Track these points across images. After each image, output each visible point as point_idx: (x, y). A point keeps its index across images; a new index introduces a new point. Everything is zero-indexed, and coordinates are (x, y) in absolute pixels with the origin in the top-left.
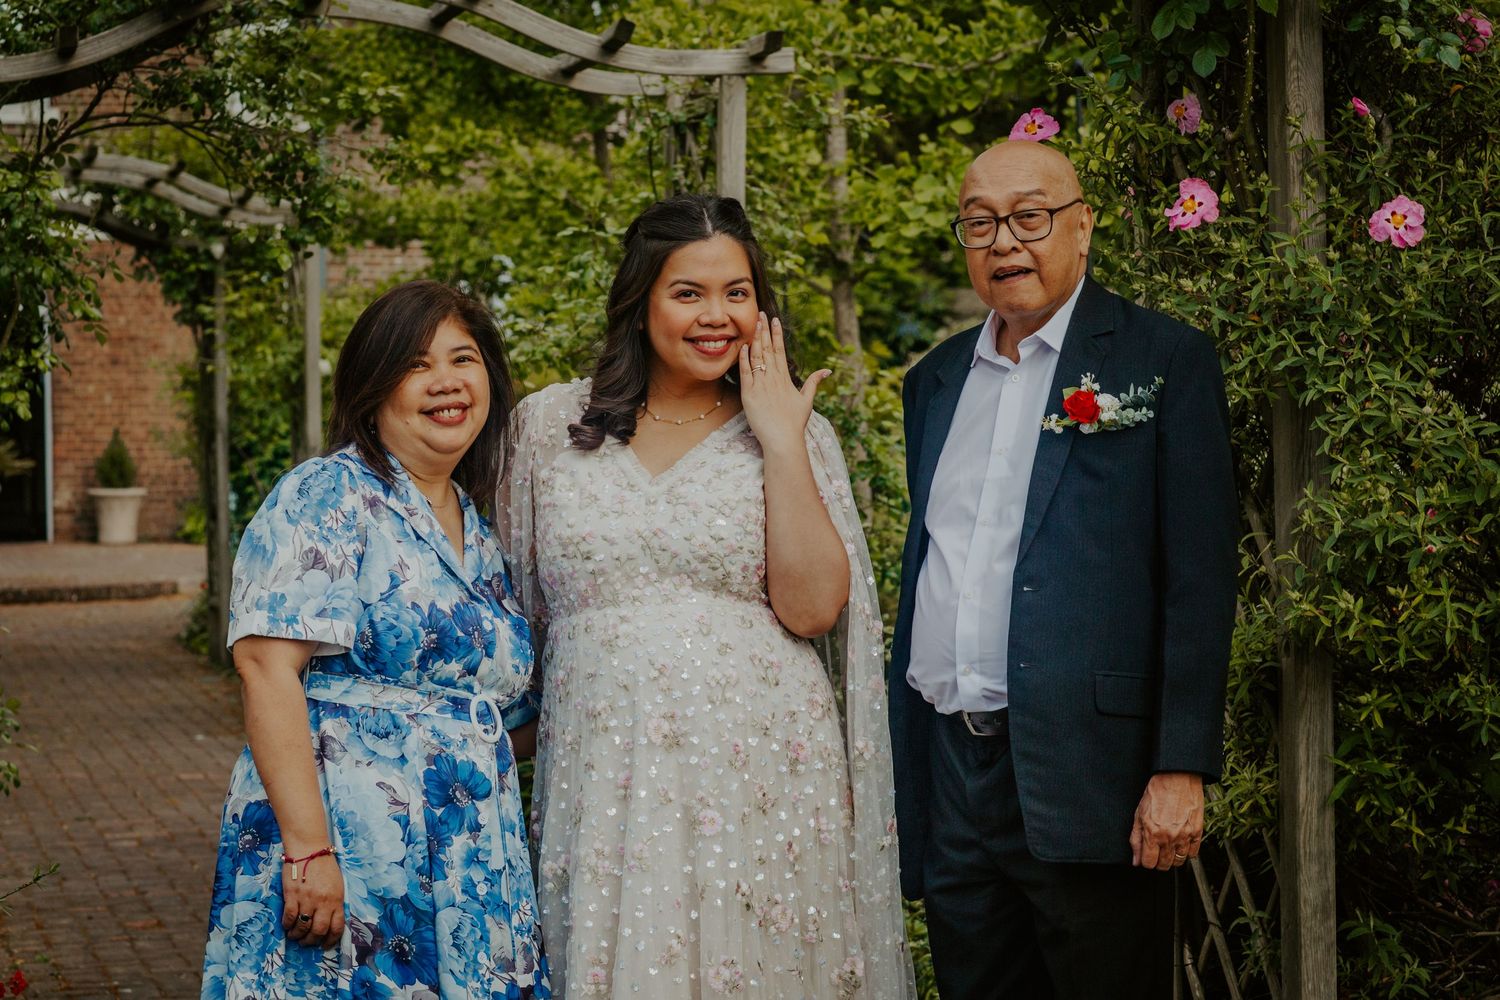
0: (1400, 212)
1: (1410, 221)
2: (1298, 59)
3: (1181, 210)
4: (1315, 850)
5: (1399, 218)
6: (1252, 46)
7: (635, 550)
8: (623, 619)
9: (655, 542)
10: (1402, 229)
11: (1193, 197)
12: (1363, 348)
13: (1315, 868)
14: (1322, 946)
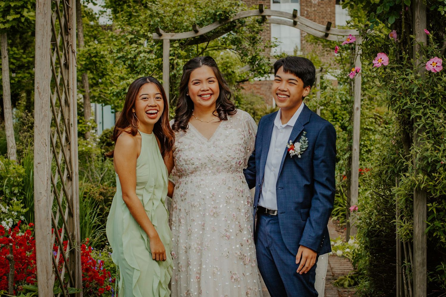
0: (435, 62)
1: (438, 64)
2: (419, 19)
3: (378, 62)
4: (420, 247)
5: (434, 63)
6: (403, 15)
7: (206, 161)
8: (202, 180)
9: (212, 159)
10: (435, 67)
11: (381, 58)
12: (427, 103)
13: (420, 252)
14: (422, 274)
